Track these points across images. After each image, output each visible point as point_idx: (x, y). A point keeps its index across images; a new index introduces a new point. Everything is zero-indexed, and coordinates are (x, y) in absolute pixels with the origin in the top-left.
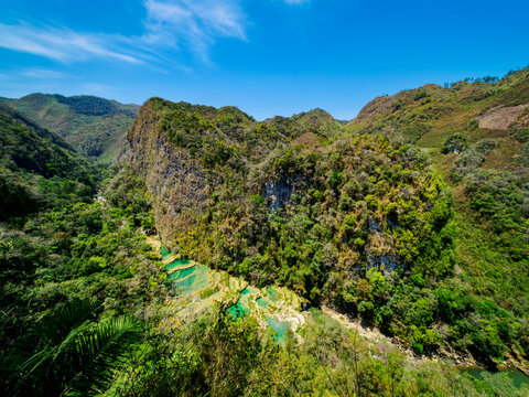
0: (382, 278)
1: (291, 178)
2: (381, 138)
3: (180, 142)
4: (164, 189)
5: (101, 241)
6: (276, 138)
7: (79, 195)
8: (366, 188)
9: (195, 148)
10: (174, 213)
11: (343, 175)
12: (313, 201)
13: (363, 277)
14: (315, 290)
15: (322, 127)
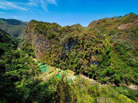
0: (94, 67)
1: (72, 42)
2: (94, 32)
3: (41, 32)
4: (37, 46)
5: (20, 60)
6: (67, 32)
7: (13, 48)
8: (90, 45)
9: (45, 34)
10: (40, 52)
11: (85, 41)
12: (77, 48)
13: (89, 66)
14: (78, 70)
15: (79, 29)
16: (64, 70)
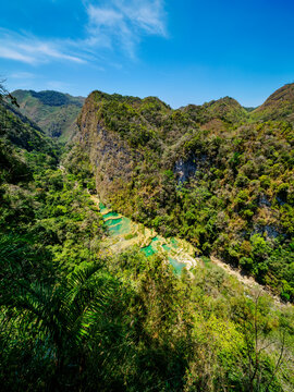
0: (264, 242)
1: (197, 157)
3: (114, 127)
4: (102, 162)
5: (64, 195)
6: (187, 124)
7: (49, 164)
8: (262, 169)
9: (124, 132)
10: (108, 180)
11: (243, 157)
12: (213, 178)
13: (247, 239)
14: (207, 244)
15: (228, 114)
16: (166, 237)
